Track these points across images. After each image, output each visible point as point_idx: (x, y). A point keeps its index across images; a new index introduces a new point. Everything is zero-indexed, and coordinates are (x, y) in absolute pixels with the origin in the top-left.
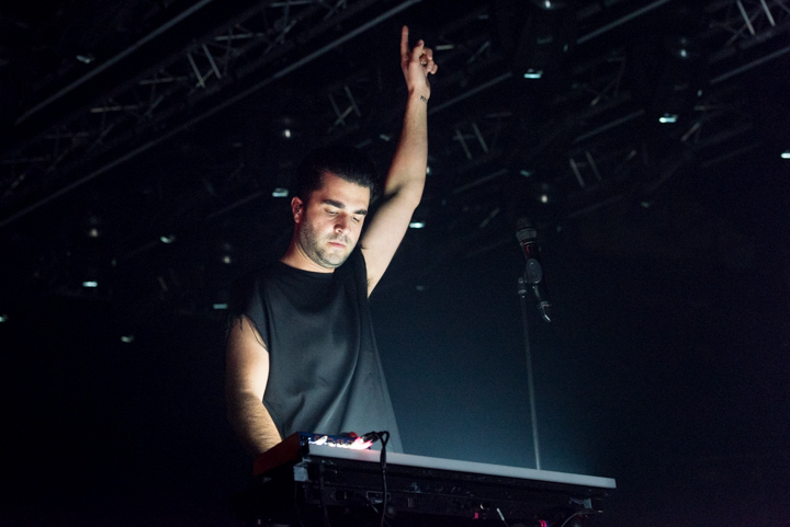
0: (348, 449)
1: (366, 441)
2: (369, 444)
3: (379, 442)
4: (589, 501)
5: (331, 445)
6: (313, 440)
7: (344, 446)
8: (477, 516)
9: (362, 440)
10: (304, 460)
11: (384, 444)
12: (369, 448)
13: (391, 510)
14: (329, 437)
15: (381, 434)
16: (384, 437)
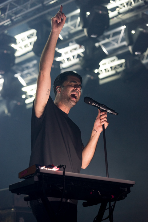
0: (51, 170)
1: (57, 168)
2: (58, 169)
3: (62, 168)
4: (126, 188)
5: (46, 169)
6: (40, 167)
7: (50, 169)
8: (91, 193)
9: (56, 168)
10: (38, 174)
11: (64, 169)
12: (58, 170)
13: (66, 191)
14: (46, 166)
15: (63, 166)
16: (64, 167)
